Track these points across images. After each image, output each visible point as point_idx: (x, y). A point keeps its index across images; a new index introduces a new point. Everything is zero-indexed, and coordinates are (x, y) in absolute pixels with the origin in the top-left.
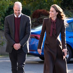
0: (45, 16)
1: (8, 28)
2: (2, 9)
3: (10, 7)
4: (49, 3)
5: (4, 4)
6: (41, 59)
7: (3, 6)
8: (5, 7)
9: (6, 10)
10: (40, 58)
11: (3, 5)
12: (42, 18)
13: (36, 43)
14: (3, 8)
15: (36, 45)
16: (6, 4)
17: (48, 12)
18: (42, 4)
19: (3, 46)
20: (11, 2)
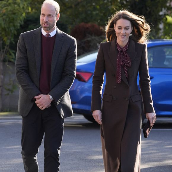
0: (95, 36)
1: (26, 58)
2: (12, 21)
3: (27, 17)
4: (104, 11)
5: (15, 11)
6: (86, 120)
7: (13, 16)
8: (18, 18)
9: (20, 23)
10: (84, 118)
11: (14, 14)
12: (89, 39)
13: (77, 88)
14: (13, 19)
15: (79, 93)
16: (19, 11)
17: (101, 28)
18: (89, 12)
19: (13, 93)
20: (30, 9)
